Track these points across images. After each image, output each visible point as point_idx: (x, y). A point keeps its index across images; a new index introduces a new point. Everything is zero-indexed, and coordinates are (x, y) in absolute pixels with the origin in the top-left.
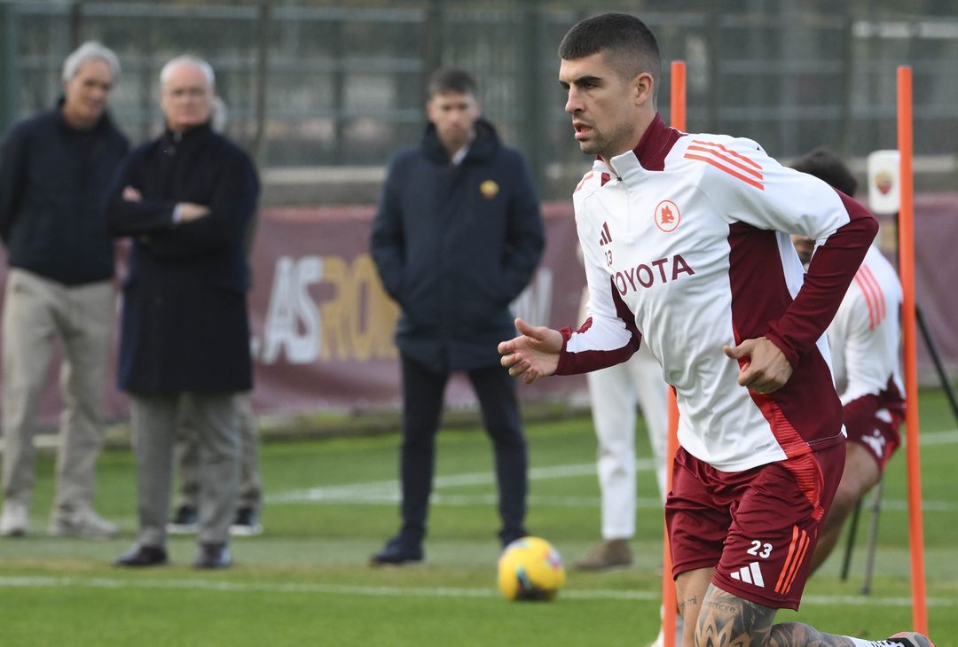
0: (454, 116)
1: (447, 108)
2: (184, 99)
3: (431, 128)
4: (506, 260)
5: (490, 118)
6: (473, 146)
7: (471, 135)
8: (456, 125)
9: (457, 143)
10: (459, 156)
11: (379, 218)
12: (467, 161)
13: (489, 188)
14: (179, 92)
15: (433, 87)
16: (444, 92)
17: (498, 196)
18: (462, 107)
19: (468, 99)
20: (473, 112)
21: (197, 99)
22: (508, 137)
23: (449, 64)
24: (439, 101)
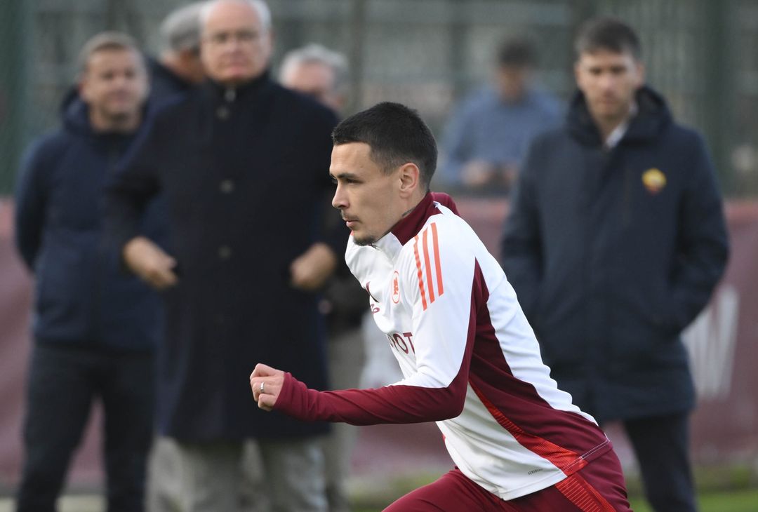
0: (605, 82)
1: (597, 71)
2: (230, 46)
3: (579, 99)
4: (674, 275)
5: (658, 88)
6: (633, 124)
7: (632, 108)
8: (609, 95)
9: (613, 119)
10: (615, 135)
11: (512, 218)
12: (624, 143)
13: (654, 178)
15: (582, 43)
16: (592, 52)
17: (665, 190)
18: (617, 70)
19: (626, 60)
20: (634, 76)
22: (682, 112)
24: (587, 62)
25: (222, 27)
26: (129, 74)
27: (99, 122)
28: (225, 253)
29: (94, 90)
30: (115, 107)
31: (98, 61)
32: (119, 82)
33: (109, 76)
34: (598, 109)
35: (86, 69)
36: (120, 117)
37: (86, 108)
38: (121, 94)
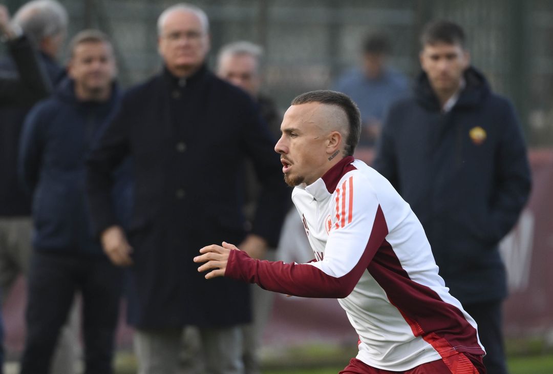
0: (442, 65)
1: (436, 58)
2: (182, 42)
3: (423, 77)
6: (463, 95)
7: (462, 83)
8: (444, 75)
9: (448, 92)
10: (449, 104)
12: (456, 109)
13: (478, 134)
14: (176, 35)
15: (425, 37)
16: (432, 44)
17: (485, 142)
18: (450, 57)
19: (457, 49)
20: (462, 61)
21: (193, 42)
23: (440, 17)
24: (429, 51)
25: (177, 28)
26: (103, 60)
27: (82, 93)
28: (180, 194)
29: (78, 70)
30: (92, 83)
31: (81, 50)
32: (96, 65)
33: (88, 60)
34: (438, 85)
35: (72, 56)
36: (96, 90)
37: (73, 84)
38: (97, 74)
